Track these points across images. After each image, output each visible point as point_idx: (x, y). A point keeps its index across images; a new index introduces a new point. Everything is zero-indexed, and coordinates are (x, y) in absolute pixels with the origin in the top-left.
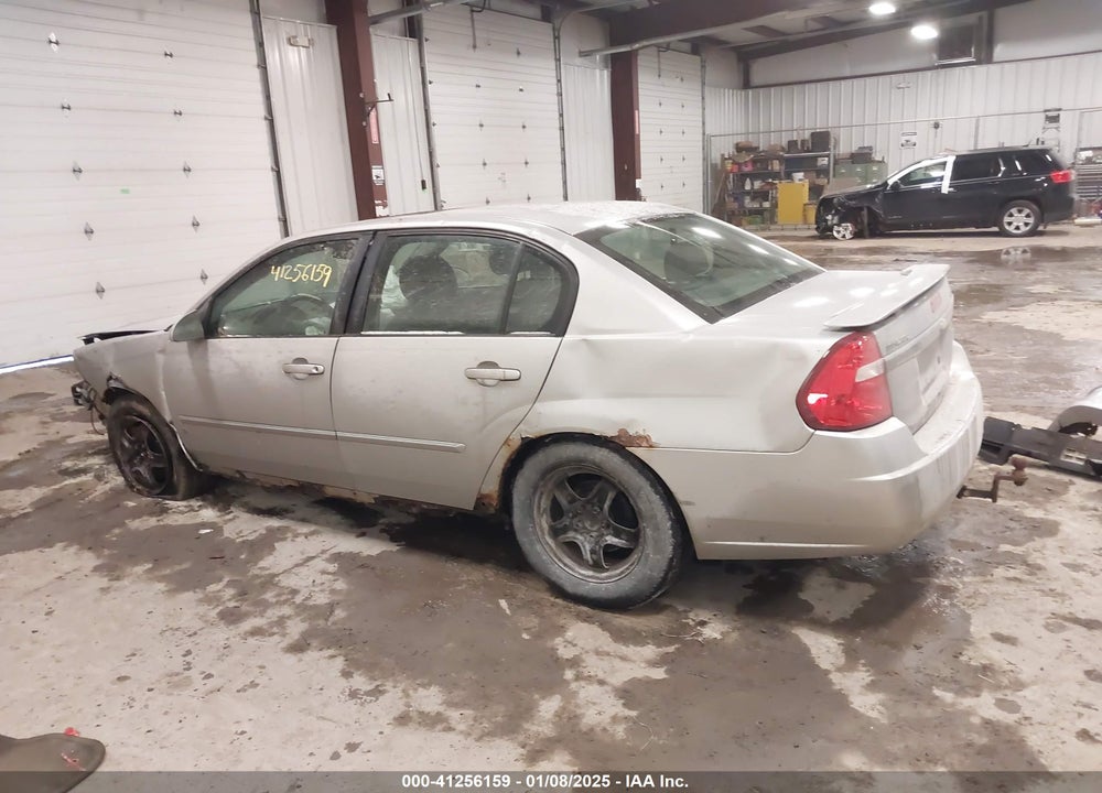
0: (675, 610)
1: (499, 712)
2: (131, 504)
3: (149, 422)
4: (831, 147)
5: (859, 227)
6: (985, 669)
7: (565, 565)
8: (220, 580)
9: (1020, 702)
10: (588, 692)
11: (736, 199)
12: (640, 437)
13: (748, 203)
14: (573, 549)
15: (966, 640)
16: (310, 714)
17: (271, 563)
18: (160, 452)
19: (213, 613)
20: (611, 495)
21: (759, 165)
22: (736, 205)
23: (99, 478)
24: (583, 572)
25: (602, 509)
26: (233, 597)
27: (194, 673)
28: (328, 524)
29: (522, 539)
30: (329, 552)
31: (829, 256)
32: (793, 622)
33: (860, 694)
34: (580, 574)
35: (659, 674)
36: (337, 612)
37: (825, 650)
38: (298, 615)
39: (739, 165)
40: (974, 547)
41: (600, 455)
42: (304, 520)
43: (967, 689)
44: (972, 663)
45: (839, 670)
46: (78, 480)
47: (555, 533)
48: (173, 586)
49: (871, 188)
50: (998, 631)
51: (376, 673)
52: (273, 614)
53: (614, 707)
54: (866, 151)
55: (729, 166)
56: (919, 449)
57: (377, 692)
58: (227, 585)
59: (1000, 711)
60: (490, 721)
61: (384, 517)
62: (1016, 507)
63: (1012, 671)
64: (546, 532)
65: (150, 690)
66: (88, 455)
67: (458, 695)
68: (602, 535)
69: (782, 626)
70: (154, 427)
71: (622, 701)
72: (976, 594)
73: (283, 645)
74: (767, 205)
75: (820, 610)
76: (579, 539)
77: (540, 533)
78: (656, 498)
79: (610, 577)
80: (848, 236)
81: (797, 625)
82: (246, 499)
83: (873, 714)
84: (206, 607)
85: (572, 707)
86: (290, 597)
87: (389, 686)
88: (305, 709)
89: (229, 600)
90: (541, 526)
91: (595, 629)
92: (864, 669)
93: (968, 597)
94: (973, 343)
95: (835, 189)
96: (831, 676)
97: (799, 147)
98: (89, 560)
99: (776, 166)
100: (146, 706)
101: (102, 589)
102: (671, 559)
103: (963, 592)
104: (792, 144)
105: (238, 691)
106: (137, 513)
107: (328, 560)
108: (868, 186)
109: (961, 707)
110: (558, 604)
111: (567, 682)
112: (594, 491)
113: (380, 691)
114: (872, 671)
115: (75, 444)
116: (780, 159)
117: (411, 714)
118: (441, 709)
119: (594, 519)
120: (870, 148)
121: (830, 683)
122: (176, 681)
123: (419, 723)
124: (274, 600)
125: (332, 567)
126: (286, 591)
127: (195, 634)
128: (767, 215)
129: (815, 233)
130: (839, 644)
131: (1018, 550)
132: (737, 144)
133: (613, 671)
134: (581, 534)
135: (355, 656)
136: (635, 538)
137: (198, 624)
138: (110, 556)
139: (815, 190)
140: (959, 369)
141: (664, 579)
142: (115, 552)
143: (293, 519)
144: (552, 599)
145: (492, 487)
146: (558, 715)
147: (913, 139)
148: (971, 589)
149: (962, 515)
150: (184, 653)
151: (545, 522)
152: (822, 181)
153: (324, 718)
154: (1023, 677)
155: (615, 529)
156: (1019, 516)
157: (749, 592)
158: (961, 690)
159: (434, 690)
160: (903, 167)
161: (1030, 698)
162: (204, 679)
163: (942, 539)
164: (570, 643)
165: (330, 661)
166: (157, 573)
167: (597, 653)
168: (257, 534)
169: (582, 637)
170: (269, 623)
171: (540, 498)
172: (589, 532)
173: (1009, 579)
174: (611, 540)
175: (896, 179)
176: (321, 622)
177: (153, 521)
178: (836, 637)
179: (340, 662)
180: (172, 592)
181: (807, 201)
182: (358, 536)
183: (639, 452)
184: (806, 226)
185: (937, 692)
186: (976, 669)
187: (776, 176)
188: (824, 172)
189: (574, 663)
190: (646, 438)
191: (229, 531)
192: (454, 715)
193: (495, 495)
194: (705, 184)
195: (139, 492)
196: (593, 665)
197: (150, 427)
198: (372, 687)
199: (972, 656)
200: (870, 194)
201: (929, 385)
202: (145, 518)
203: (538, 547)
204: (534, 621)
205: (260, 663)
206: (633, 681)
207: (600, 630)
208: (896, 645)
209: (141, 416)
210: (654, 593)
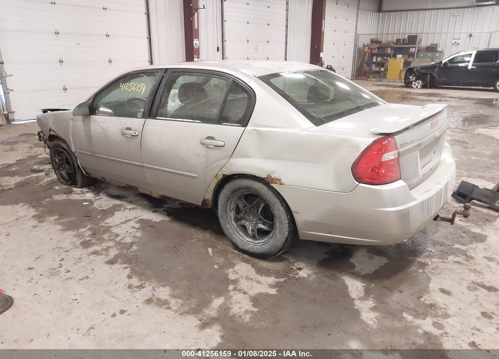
0: (289, 261)
1: (194, 302)
2: (57, 188)
3: (66, 151)
4: (417, 43)
5: (425, 82)
6: (432, 306)
7: (240, 235)
8: (86, 227)
9: (445, 324)
10: (237, 297)
11: (368, 66)
12: (277, 179)
13: (374, 68)
14: (244, 228)
15: (426, 290)
16: (108, 294)
17: (110, 221)
18: (71, 166)
19: (79, 242)
20: (262, 205)
21: (381, 50)
22: (368, 68)
23: (47, 175)
24: (247, 239)
25: (258, 211)
26: (90, 235)
27: (62, 269)
28: (141, 205)
29: (221, 221)
30: (138, 218)
31: (409, 96)
32: (343, 273)
33: (367, 312)
34: (246, 240)
35: (273, 291)
36: (133, 247)
37: (356, 288)
38: (116, 246)
39: (371, 49)
40: (441, 244)
41: (258, 186)
42: (131, 202)
43: (420, 315)
44: (426, 302)
45: (360, 299)
46: (38, 175)
47: (237, 220)
48: (64, 228)
49: (433, 64)
50: (443, 287)
51: (143, 278)
52: (105, 245)
53: (247, 305)
54: (435, 46)
55: (366, 50)
56: (412, 197)
57: (141, 287)
58: (88, 230)
59: (434, 328)
60: (188, 306)
61: (167, 204)
62: (468, 226)
63: (445, 308)
64: (233, 219)
65: (41, 275)
66: (45, 164)
67: (177, 291)
68: (257, 223)
69: (337, 274)
70: (68, 154)
71: (252, 303)
72: (437, 267)
73: (105, 260)
74: (382, 69)
75: (358, 268)
76: (247, 224)
77: (229, 220)
78: (282, 209)
79: (259, 243)
80: (419, 87)
81: (345, 274)
82: (107, 190)
83: (370, 323)
84: (77, 239)
85: (228, 303)
86: (114, 237)
87: (147, 284)
88: (107, 292)
89: (87, 237)
90: (230, 217)
91: (249, 267)
92: (372, 300)
93: (433, 269)
94: (467, 143)
95: (416, 64)
96: (355, 302)
97: (401, 42)
98: (32, 212)
99: (389, 51)
100: (37, 283)
101: (34, 226)
102: (287, 238)
103: (431, 266)
104: (398, 40)
105: (79, 280)
106: (58, 192)
107: (137, 222)
108: (432, 63)
109: (415, 324)
110: (235, 253)
111: (229, 291)
112: (255, 202)
113: (142, 287)
114: (375, 301)
115: (41, 158)
116: (392, 48)
117: (154, 299)
118: (168, 298)
119: (254, 215)
120: (437, 45)
121: (354, 305)
122: (54, 272)
123: (156, 304)
124: (107, 239)
125: (137, 226)
126: (114, 235)
127: (68, 251)
128: (382, 74)
129: (403, 84)
130: (363, 286)
131: (463, 248)
132: (372, 39)
133: (252, 288)
134: (248, 222)
135: (136, 269)
136: (272, 226)
137: (70, 246)
138: (41, 211)
139: (407, 63)
140: (447, 157)
141: (283, 246)
142: (44, 209)
143: (126, 201)
144: (233, 250)
145: (209, 196)
146: (220, 307)
147: (458, 41)
148: (435, 265)
149: (440, 228)
150: (61, 259)
151: (232, 215)
152: (411, 59)
153: (113, 297)
154: (449, 312)
155: (263, 221)
156: (468, 231)
157: (326, 256)
158: (417, 315)
159: (167, 288)
160: (452, 54)
161: (451, 323)
162: (66, 272)
163: (427, 239)
164: (235, 272)
165: (124, 270)
166: (59, 221)
167: (247, 278)
168: (108, 207)
169: (242, 269)
170: (101, 249)
171: (231, 203)
172: (252, 221)
173: (455, 262)
174: (261, 226)
175: (446, 60)
176: (125, 251)
177: (64, 197)
178: (362, 283)
179: (128, 271)
180: (63, 230)
181: (402, 69)
182: (153, 212)
183: (276, 186)
184: (400, 81)
185: (405, 315)
186: (427, 305)
187: (389, 56)
188: (412, 55)
189: (235, 282)
190: (280, 180)
191: (96, 205)
192: (173, 301)
193: (211, 200)
194: (354, 57)
195: (62, 183)
196: (244, 284)
197: (66, 154)
198: (139, 284)
199: (427, 299)
200: (433, 67)
201: (426, 165)
202: (61, 195)
203: (228, 226)
204: (222, 260)
205: (93, 267)
206: (260, 294)
207: (251, 267)
208: (390, 290)
209: (63, 148)
210: (278, 253)
